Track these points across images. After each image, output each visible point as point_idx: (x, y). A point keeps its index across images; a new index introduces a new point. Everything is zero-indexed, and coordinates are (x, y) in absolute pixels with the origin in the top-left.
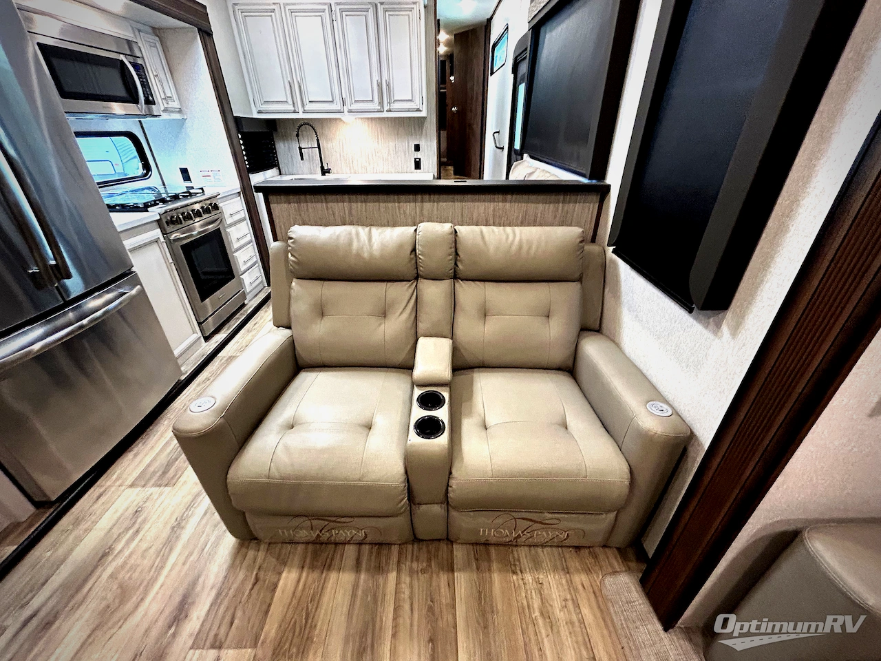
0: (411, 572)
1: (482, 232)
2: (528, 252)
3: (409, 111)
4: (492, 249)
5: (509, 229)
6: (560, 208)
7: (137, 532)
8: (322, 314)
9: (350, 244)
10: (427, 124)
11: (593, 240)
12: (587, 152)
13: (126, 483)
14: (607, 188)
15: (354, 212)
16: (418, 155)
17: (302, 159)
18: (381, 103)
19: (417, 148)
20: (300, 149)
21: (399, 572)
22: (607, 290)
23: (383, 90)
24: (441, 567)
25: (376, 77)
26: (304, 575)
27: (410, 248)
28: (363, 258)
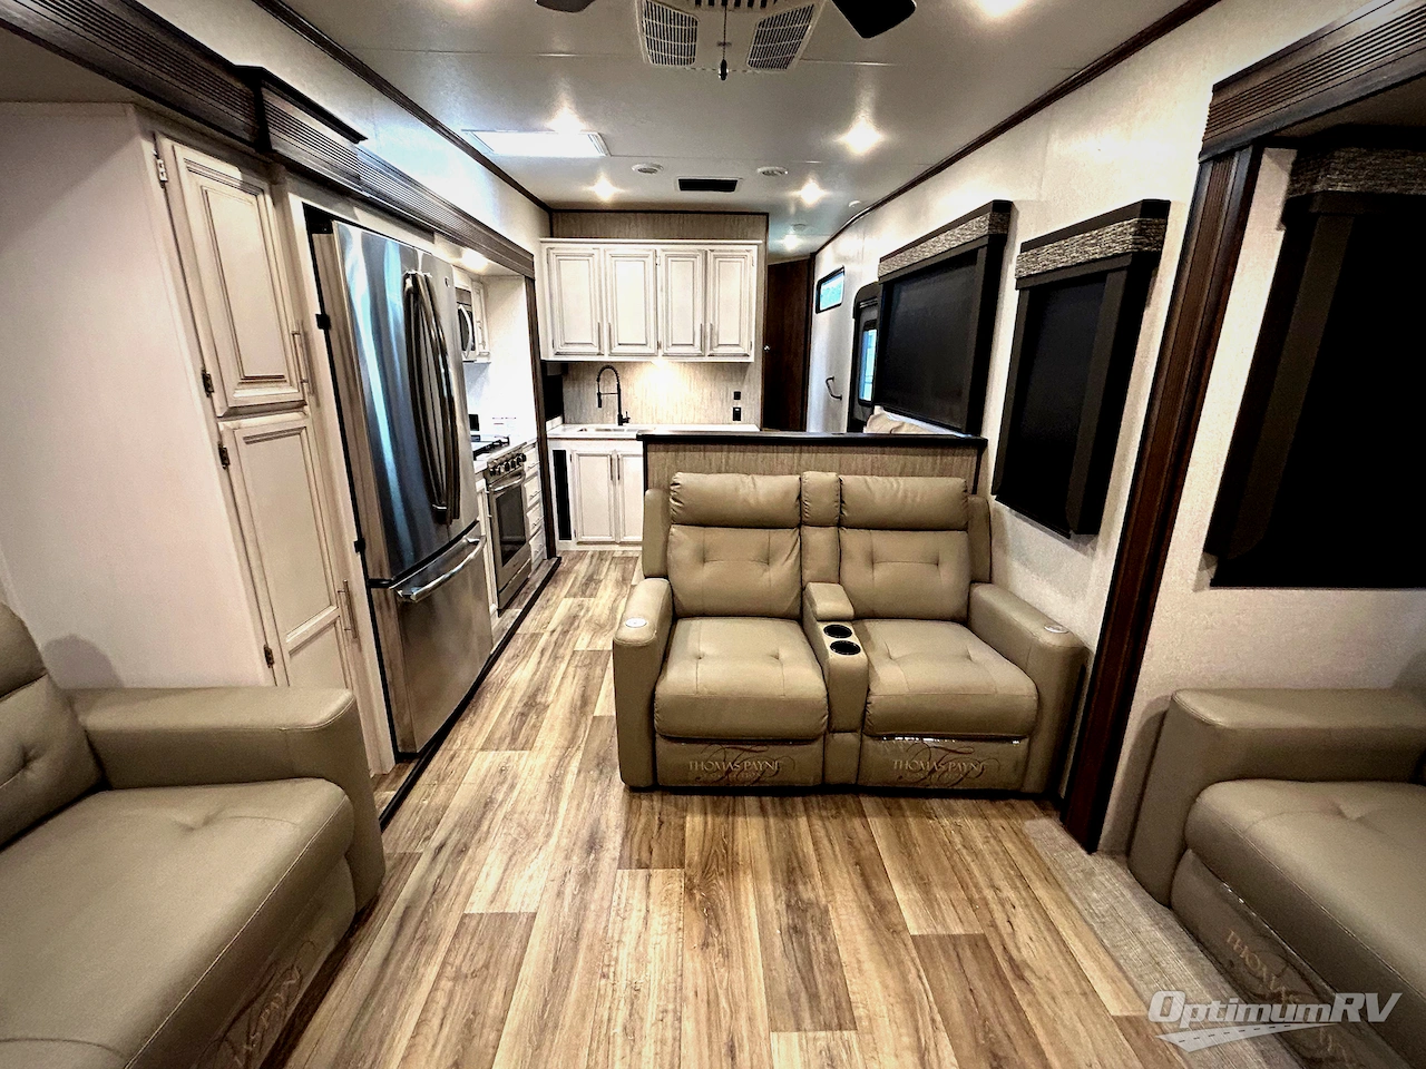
0: (821, 818)
1: (866, 482)
2: (913, 501)
3: (735, 355)
4: (878, 496)
5: (892, 479)
6: (938, 461)
7: (512, 787)
8: (704, 561)
9: (736, 489)
10: (750, 369)
11: (975, 491)
12: (961, 409)
13: (476, 746)
14: (985, 442)
15: (731, 462)
16: (739, 404)
17: (600, 406)
18: (702, 348)
19: (737, 396)
20: (599, 394)
21: (808, 817)
22: (993, 541)
23: (707, 335)
24: (852, 814)
25: (699, 321)
26: (709, 819)
27: (795, 496)
28: (749, 504)
